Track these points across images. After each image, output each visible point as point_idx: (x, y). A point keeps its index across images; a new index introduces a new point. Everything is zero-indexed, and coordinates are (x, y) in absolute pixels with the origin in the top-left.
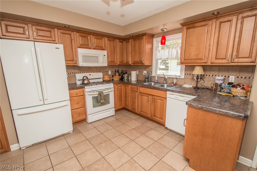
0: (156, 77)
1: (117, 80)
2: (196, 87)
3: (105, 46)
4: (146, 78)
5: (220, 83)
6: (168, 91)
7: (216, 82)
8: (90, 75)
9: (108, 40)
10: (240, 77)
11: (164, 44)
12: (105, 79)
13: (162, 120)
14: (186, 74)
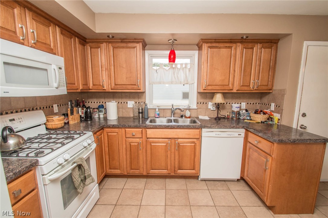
0: (157, 110)
1: (76, 122)
2: (217, 117)
3: (55, 46)
4: (139, 113)
5: (237, 110)
6: (203, 128)
7: (233, 110)
8: (14, 120)
9: (62, 33)
10: (249, 104)
11: (174, 61)
12: (51, 125)
13: (194, 171)
14: (198, 103)
